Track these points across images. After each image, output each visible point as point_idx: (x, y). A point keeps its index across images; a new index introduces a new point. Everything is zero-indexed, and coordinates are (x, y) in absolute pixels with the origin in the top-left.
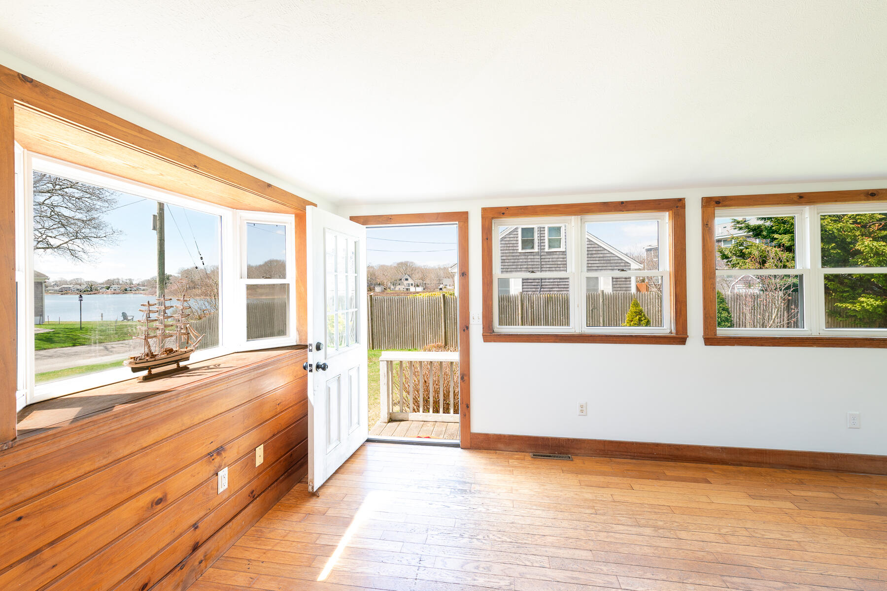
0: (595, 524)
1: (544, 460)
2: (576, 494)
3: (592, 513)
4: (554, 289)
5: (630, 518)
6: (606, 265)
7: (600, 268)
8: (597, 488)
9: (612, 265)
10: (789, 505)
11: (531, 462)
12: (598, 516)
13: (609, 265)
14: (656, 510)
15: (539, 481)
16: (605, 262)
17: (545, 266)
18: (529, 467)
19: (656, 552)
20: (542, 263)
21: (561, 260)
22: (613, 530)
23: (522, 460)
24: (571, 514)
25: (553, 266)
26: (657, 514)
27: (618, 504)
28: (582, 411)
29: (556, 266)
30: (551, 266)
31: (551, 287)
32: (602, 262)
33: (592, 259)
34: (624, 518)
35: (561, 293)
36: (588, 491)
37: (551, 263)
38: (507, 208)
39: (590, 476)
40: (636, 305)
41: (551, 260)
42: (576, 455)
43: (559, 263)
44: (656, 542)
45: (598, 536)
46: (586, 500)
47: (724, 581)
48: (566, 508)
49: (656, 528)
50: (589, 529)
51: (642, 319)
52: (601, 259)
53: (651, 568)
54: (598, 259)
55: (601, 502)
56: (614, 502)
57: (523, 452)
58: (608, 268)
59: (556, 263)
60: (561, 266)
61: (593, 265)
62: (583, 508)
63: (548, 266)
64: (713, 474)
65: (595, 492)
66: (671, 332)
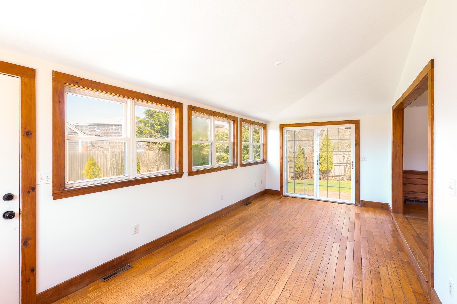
0: (181, 294)
1: (114, 278)
2: (156, 285)
3: (174, 289)
5: (190, 278)
8: (162, 274)
10: (221, 236)
11: (106, 285)
12: (179, 288)
14: (195, 266)
15: (126, 294)
18: (109, 290)
19: (214, 285)
22: (191, 290)
23: (98, 288)
24: (166, 299)
26: (197, 268)
27: (179, 275)
34: (189, 280)
36: (160, 278)
38: (81, 79)
39: (152, 270)
40: (92, 159)
42: (132, 262)
44: (209, 281)
45: (190, 298)
46: (164, 284)
47: (239, 278)
48: (160, 298)
49: (203, 274)
50: (182, 299)
51: (96, 167)
53: (220, 294)
55: (172, 280)
56: (176, 275)
57: (93, 282)
62: (167, 290)
64: (194, 237)
65: (163, 276)
66: (176, 172)
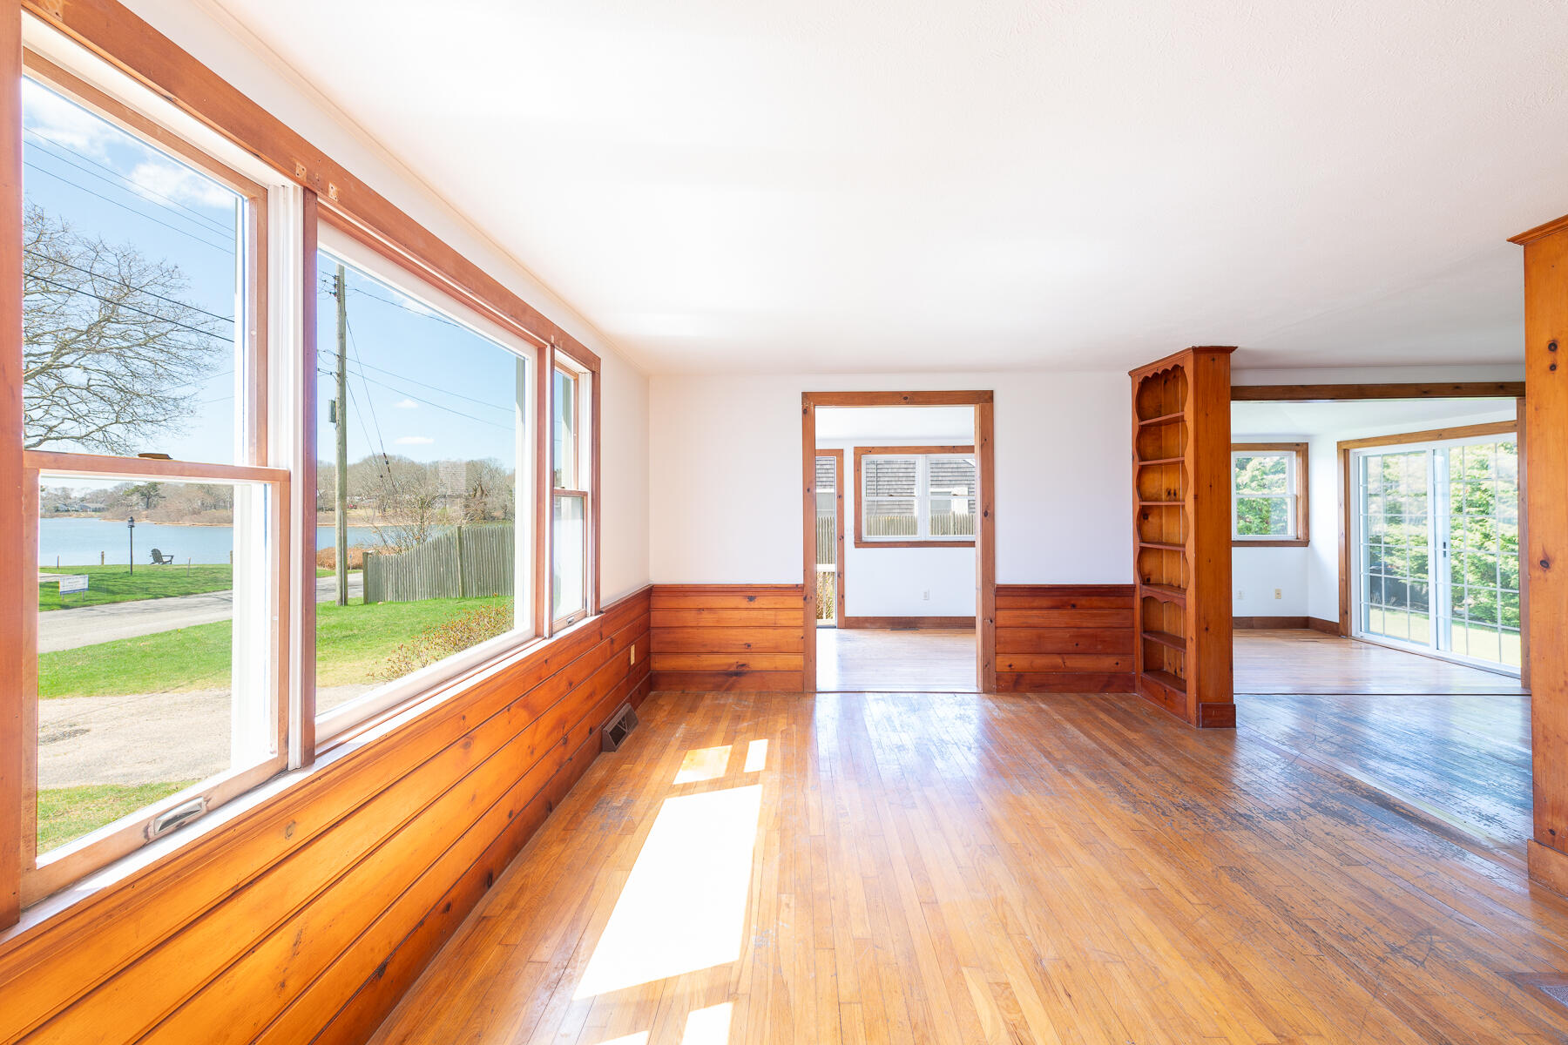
4: (894, 511)
6: (960, 478)
7: (953, 482)
9: (967, 478)
13: (965, 478)
16: (959, 474)
17: (882, 479)
20: (879, 475)
21: (903, 470)
25: (893, 479)
28: (925, 596)
29: (897, 479)
30: (890, 479)
31: (889, 507)
32: (956, 474)
33: (943, 470)
35: (904, 515)
37: (890, 475)
38: (873, 447)
41: (890, 470)
42: (922, 627)
43: (901, 475)
52: (954, 470)
54: (950, 470)
57: (884, 628)
58: (963, 482)
59: (897, 474)
60: (904, 479)
61: (944, 479)
63: (887, 479)
